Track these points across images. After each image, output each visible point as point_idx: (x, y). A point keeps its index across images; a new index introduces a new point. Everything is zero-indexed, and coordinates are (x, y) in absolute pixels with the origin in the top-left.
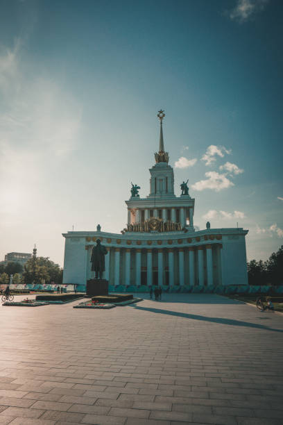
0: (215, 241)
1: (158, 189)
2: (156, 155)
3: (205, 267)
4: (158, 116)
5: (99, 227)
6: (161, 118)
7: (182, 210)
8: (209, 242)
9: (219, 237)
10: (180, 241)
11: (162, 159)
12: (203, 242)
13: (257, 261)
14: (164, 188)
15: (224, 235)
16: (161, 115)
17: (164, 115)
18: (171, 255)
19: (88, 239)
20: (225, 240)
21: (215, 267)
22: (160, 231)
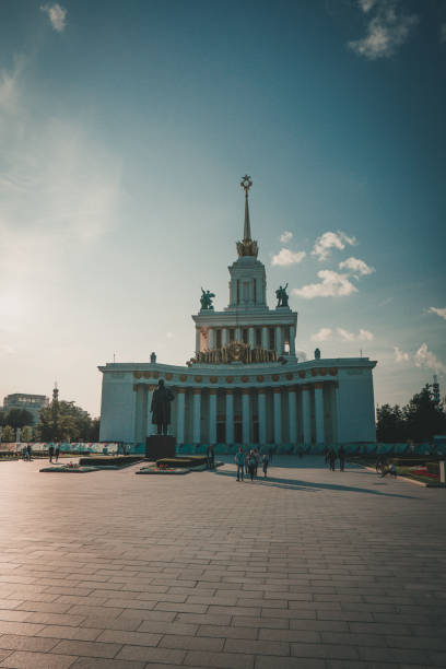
0: (328, 377)
1: (241, 297)
2: (238, 244)
3: (313, 417)
4: (242, 184)
5: (153, 357)
6: (246, 188)
7: (278, 330)
8: (319, 378)
9: (334, 372)
10: (275, 378)
11: (247, 251)
12: (309, 379)
13: (392, 406)
14: (251, 297)
15: (343, 368)
16: (246, 183)
17: (250, 184)
18: (262, 397)
19: (137, 374)
20: (342, 375)
21: (327, 416)
22: (245, 363)
